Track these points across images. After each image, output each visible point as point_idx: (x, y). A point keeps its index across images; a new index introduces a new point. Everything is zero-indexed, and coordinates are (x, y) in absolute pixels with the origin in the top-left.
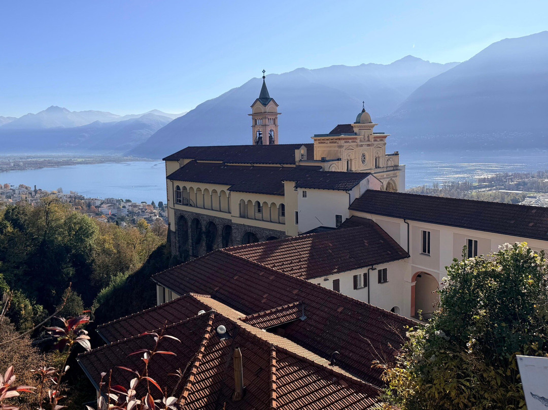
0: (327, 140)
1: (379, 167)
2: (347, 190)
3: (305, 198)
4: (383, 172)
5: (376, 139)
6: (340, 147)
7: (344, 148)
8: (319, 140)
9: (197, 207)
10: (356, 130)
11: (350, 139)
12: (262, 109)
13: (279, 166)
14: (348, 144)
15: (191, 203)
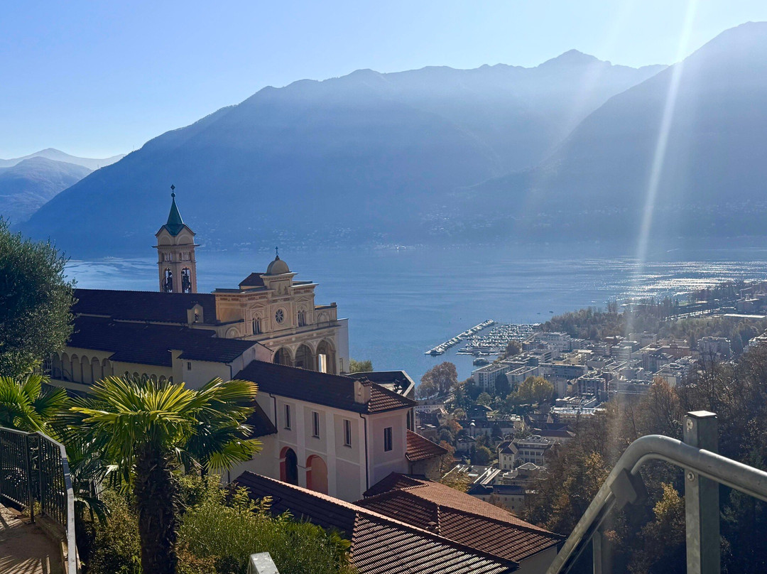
0: (229, 296)
1: (305, 325)
2: (227, 361)
3: (189, 371)
4: (312, 330)
5: (297, 291)
6: (243, 305)
7: (248, 306)
8: (221, 295)
9: (73, 381)
10: (266, 283)
11: (257, 295)
12: (170, 240)
13: (180, 325)
14: (254, 301)
15: (66, 375)
